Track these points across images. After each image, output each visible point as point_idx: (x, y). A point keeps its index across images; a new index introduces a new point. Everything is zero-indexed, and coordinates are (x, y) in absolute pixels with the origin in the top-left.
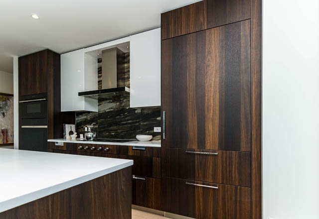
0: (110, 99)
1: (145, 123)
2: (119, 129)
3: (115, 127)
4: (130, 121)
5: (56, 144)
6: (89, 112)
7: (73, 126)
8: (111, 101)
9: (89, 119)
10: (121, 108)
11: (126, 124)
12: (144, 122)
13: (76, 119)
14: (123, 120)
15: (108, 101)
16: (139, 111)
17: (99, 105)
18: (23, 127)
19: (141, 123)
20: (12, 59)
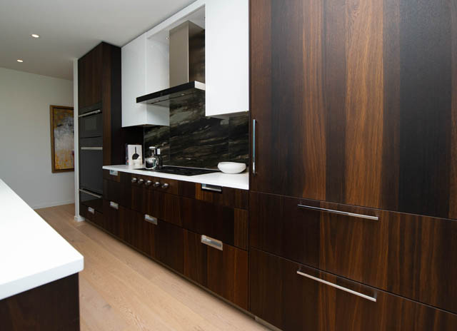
0: (185, 105)
1: (235, 143)
2: (197, 152)
3: (191, 149)
4: (212, 140)
5: (111, 173)
6: (158, 127)
7: (139, 148)
8: (186, 108)
9: (159, 136)
10: (200, 118)
11: (207, 144)
12: (234, 140)
13: (145, 137)
14: (202, 137)
15: (182, 108)
16: (225, 122)
17: (171, 116)
18: (82, 148)
19: (230, 143)
20: (72, 63)
